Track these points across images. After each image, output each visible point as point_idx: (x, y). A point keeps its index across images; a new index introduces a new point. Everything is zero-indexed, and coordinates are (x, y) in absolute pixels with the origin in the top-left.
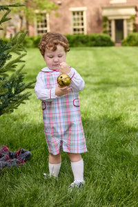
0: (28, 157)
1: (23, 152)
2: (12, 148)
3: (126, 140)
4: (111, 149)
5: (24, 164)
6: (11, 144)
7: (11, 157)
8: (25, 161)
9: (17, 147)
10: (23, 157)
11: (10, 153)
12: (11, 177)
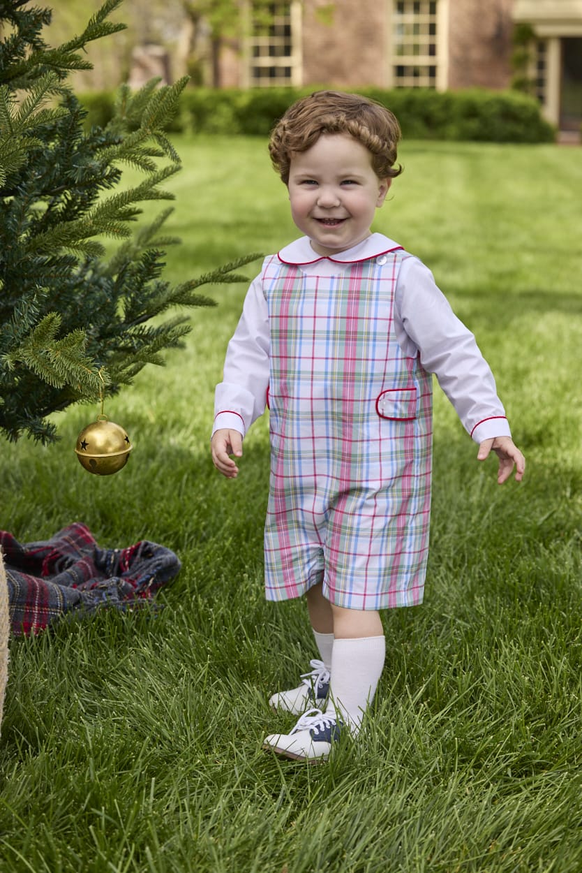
0: (168, 575)
1: (148, 553)
2: (106, 534)
3: (559, 527)
4: (492, 559)
5: (151, 599)
6: (106, 518)
7: (102, 568)
8: (154, 588)
9: (127, 532)
10: (145, 572)
11: (97, 555)
12: (96, 649)
